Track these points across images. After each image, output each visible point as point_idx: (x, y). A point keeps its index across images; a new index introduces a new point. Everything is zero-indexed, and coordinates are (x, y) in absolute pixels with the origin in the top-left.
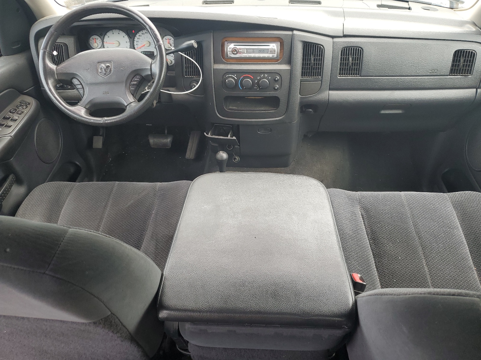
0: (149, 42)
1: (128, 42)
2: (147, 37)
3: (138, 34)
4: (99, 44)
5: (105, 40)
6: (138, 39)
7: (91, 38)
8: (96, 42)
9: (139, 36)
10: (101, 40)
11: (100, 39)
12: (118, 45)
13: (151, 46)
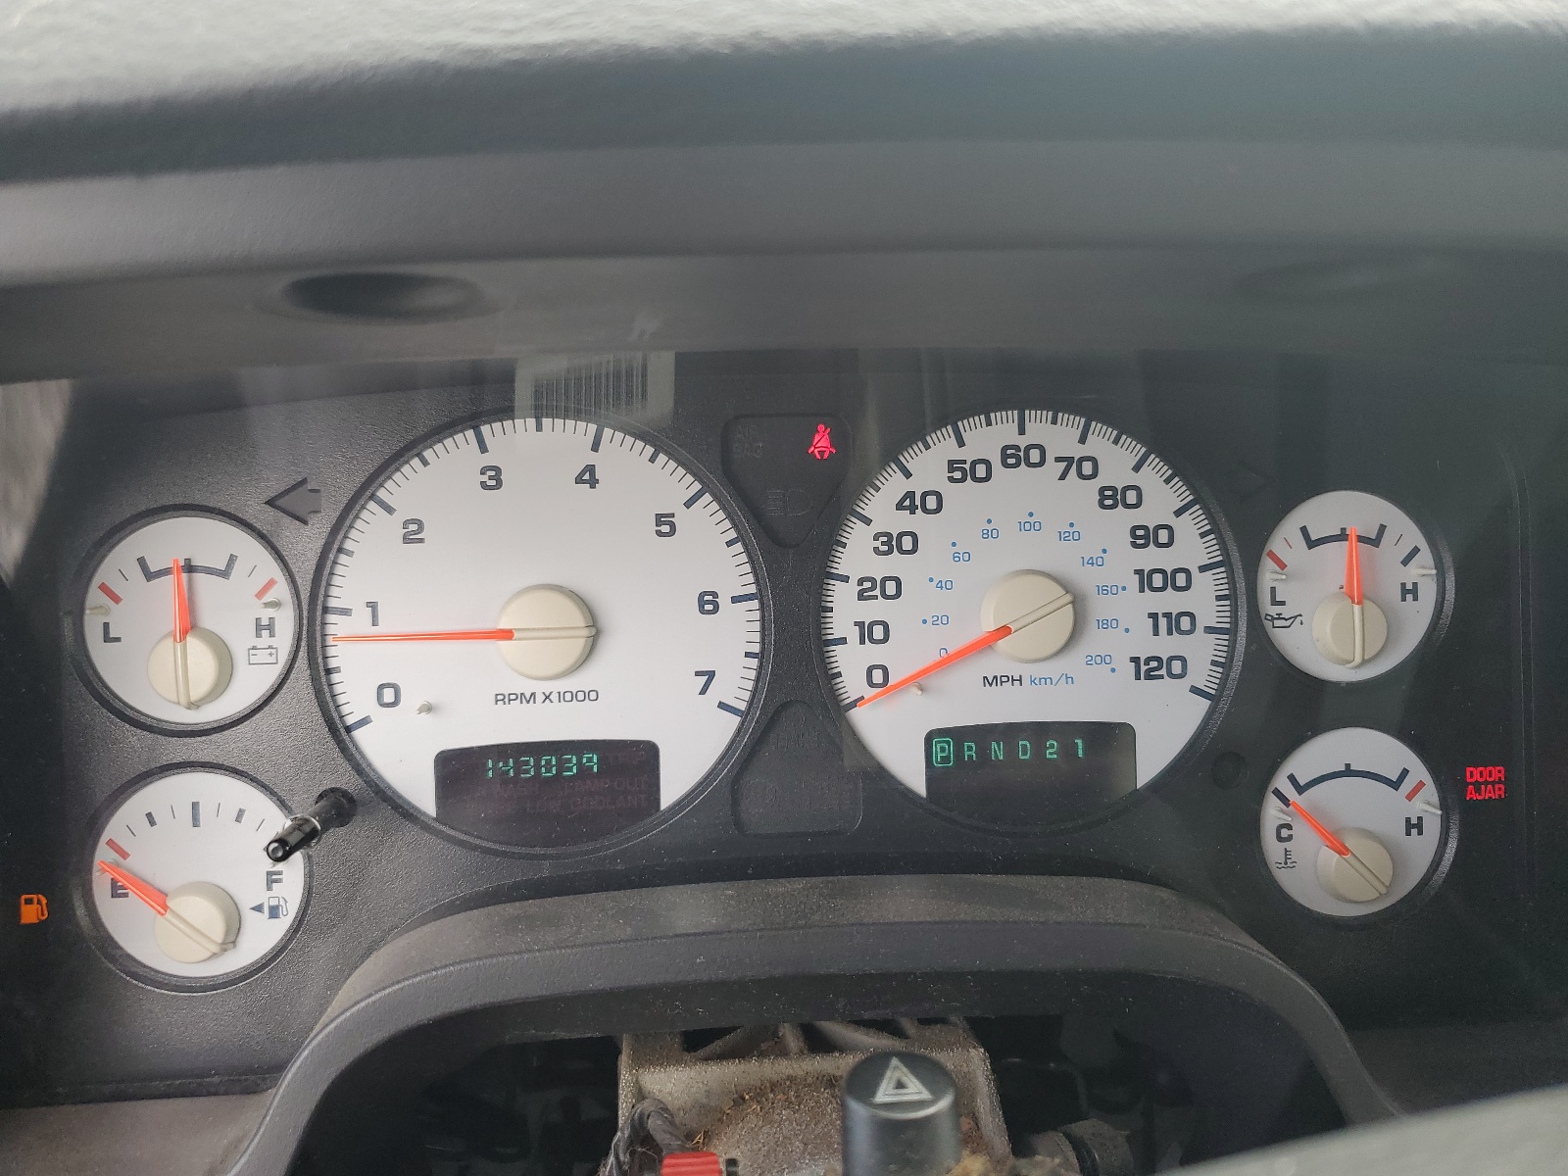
0: (1066, 586)
1: (724, 601)
2: (1030, 525)
3: (892, 485)
4: (239, 647)
5: (349, 586)
6: (890, 543)
7: (119, 564)
8: (189, 624)
9: (908, 503)
10: (282, 590)
11: (270, 568)
12: (578, 646)
13: (1095, 641)
